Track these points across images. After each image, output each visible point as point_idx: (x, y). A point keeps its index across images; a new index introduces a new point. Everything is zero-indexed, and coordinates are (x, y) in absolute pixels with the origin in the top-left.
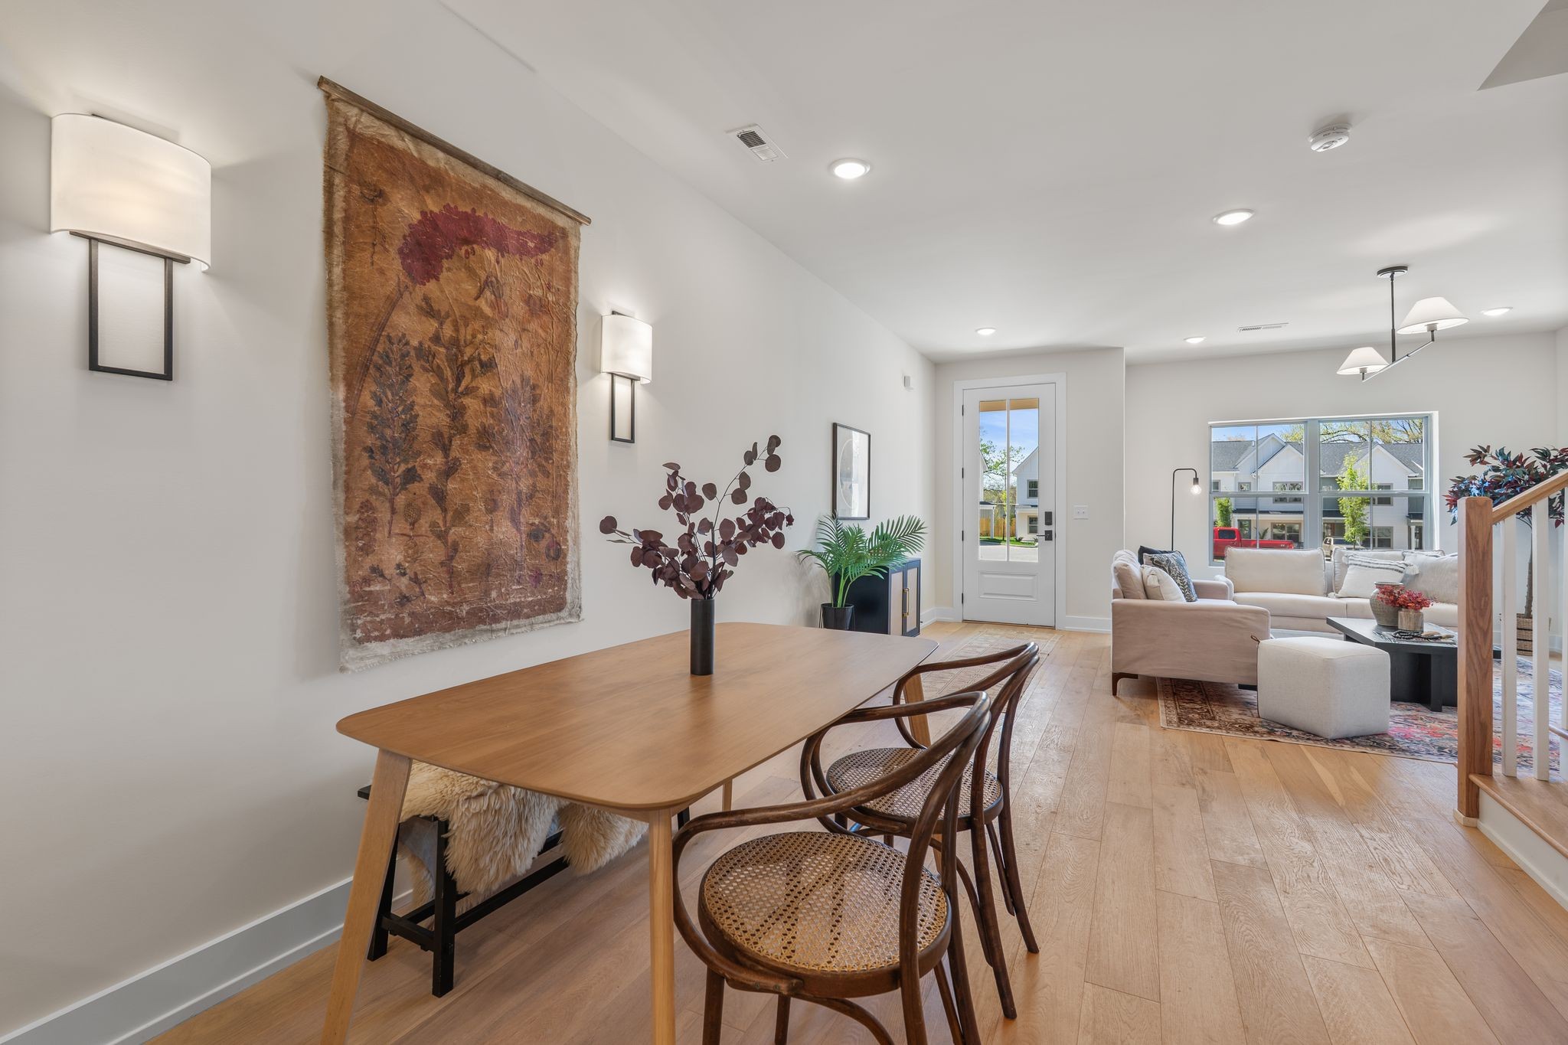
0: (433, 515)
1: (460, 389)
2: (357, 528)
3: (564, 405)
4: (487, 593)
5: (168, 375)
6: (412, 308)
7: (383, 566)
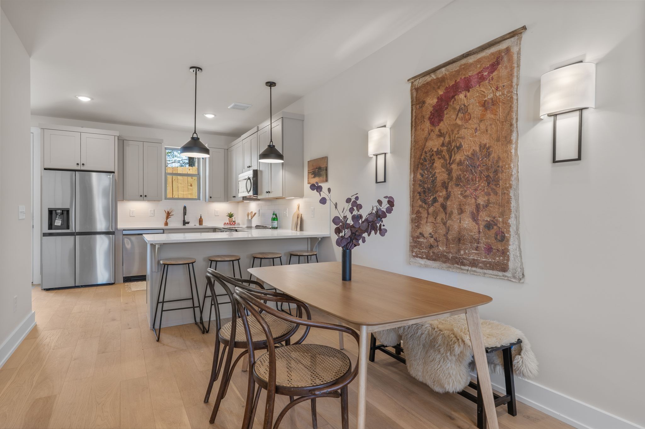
0: (442, 215)
1: (451, 162)
2: (415, 219)
5: (385, 181)
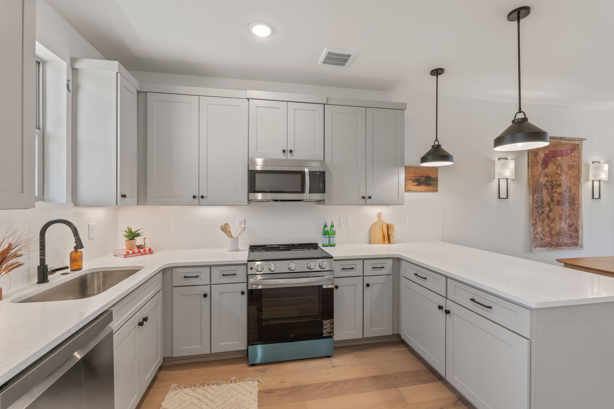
0: (547, 221)
1: (553, 192)
2: (534, 224)
3: (578, 192)
4: (559, 239)
5: (507, 198)
6: (543, 176)
7: (538, 232)
